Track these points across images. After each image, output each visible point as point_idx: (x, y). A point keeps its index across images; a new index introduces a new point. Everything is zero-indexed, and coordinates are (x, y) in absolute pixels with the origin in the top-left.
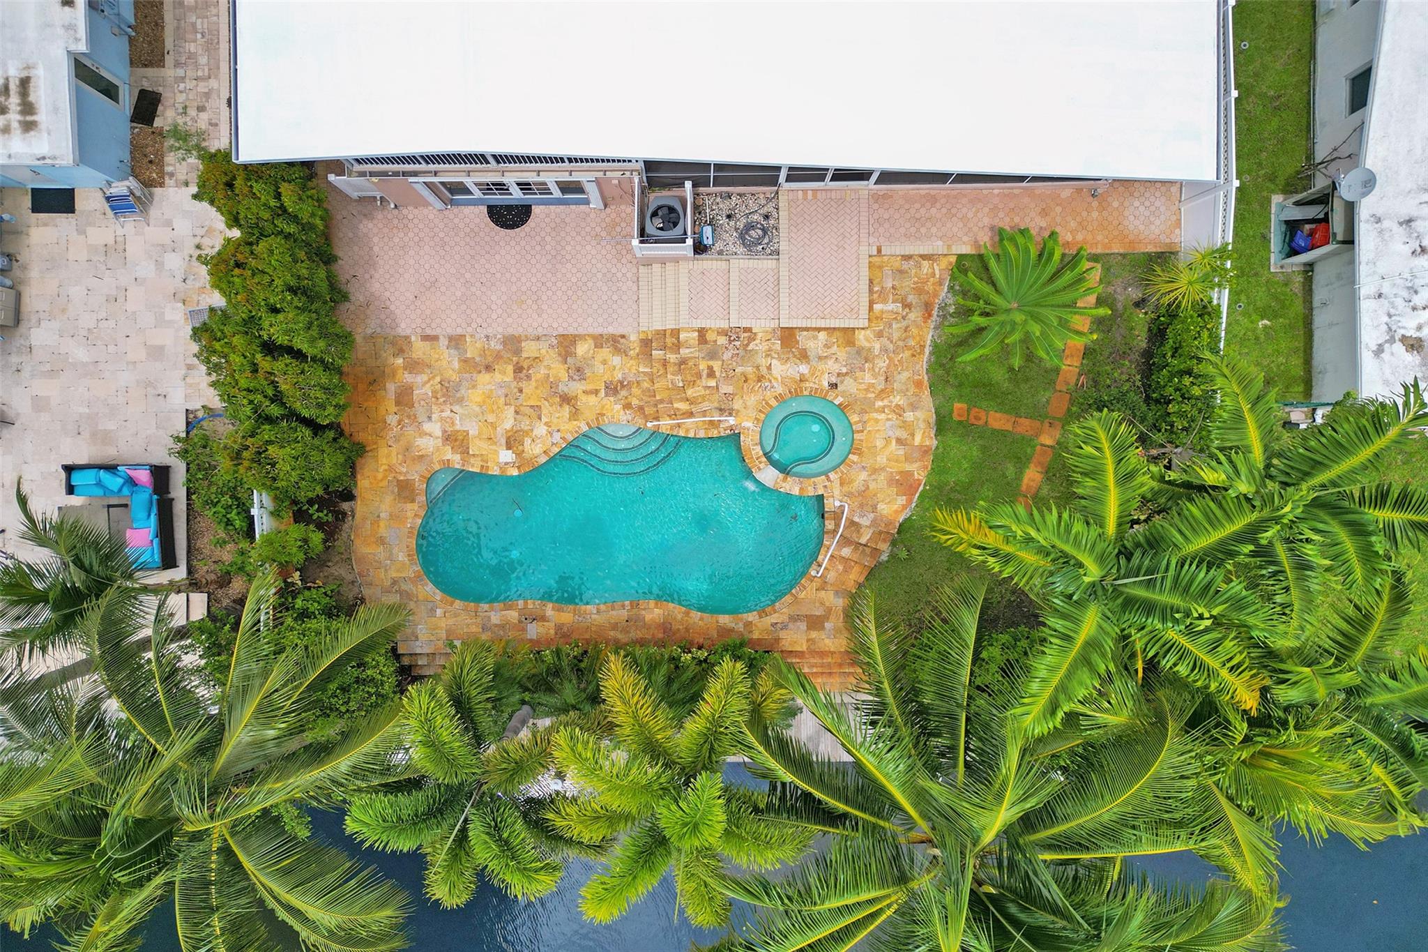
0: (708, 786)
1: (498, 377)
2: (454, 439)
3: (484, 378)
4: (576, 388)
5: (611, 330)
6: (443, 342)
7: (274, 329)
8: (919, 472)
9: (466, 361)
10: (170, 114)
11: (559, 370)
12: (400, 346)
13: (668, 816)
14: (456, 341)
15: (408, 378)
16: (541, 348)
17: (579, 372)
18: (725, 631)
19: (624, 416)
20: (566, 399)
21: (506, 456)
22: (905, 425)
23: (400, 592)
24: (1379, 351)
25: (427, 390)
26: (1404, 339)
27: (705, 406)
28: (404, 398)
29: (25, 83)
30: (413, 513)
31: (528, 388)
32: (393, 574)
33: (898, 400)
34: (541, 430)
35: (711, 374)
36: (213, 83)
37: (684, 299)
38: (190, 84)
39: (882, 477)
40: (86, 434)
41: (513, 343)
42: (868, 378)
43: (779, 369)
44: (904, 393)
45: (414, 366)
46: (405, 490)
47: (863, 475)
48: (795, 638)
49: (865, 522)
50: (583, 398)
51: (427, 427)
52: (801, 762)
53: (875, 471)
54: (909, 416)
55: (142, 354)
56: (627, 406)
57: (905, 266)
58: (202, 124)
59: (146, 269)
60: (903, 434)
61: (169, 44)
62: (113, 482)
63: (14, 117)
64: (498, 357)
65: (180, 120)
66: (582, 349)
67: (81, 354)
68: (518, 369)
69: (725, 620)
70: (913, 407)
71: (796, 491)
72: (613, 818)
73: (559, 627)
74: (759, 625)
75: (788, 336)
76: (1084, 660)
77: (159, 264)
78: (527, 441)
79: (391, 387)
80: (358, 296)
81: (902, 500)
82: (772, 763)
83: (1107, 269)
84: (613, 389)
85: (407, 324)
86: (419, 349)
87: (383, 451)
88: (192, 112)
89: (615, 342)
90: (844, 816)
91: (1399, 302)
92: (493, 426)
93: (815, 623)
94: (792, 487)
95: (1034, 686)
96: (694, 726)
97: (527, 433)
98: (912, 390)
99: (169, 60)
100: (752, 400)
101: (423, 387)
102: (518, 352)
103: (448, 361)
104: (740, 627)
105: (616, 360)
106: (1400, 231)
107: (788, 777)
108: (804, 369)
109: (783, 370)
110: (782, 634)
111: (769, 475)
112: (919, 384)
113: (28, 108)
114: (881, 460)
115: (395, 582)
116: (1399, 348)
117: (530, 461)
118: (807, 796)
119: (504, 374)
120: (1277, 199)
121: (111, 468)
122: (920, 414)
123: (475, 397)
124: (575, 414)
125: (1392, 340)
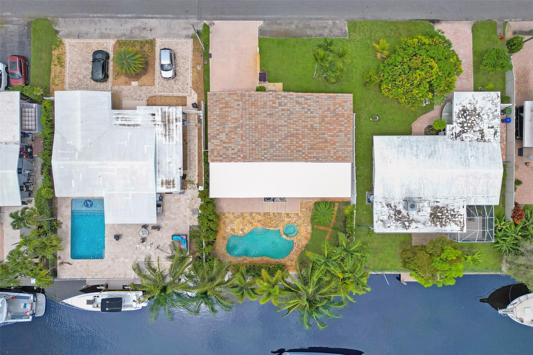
0: (277, 287)
1: (240, 219)
2: (232, 230)
3: (237, 220)
4: (253, 221)
5: (258, 212)
6: (231, 214)
7: (210, 218)
8: (309, 236)
9: (234, 217)
10: (188, 178)
11: (250, 218)
12: (224, 214)
13: (271, 290)
14: (233, 213)
15: (225, 219)
16: (247, 215)
17: (253, 219)
18: (277, 262)
19: (260, 226)
20: (251, 223)
21: (241, 232)
22: (307, 229)
23: (223, 255)
24: (377, 222)
25: (228, 221)
26: (380, 220)
27: (274, 225)
28: (224, 223)
29: (173, 181)
30: (225, 242)
31: (245, 221)
32: (222, 252)
33: (305, 225)
34: (247, 228)
35: (275, 220)
36: (195, 173)
37: (271, 207)
38: (191, 173)
39: (303, 237)
40: (173, 230)
41: (242, 214)
42: (301, 221)
43: (286, 219)
44: (306, 223)
45: (226, 218)
46: (224, 238)
47: (300, 237)
48: (289, 263)
49: (300, 244)
50: (254, 223)
51: (228, 228)
52: (289, 284)
53: (302, 236)
54: (307, 227)
55: (183, 217)
56: (261, 224)
57: (306, 203)
58: (193, 180)
59: (184, 203)
60: (306, 230)
61: (188, 167)
62: (179, 238)
63: (171, 186)
64: (240, 216)
65: (190, 179)
66: (254, 215)
67: (173, 216)
68: (243, 218)
69: (277, 260)
70: (308, 226)
71: (289, 239)
72: (264, 291)
73: (249, 261)
74: (283, 261)
75: (288, 214)
76: (321, 272)
77: (186, 202)
78: (244, 230)
79: (222, 221)
80: (217, 206)
81: (306, 241)
82: (285, 284)
83: (339, 204)
84: (259, 221)
85: (225, 211)
86: (227, 215)
87: (221, 232)
88: (192, 177)
89: (259, 214)
90: (294, 291)
91: (380, 214)
92: (239, 227)
93: (292, 261)
94: (288, 239)
95: (315, 275)
96: (274, 279)
97: (244, 229)
98: (308, 223)
99: (188, 169)
100: (282, 224)
101: (227, 221)
102: (243, 215)
103: (231, 217)
104: (280, 261)
105: (259, 217)
106: (380, 204)
107: (287, 286)
108: (290, 219)
109: (286, 220)
110: (287, 263)
111: (284, 237)
112: (309, 222)
113: (174, 184)
114: (303, 234)
115: (222, 253)
116: (380, 221)
117: (245, 233)
118: (289, 288)
119: (241, 219)
120: (367, 192)
121: (179, 235)
122: (309, 227)
123: (236, 222)
124: (252, 226)
125: (379, 220)
